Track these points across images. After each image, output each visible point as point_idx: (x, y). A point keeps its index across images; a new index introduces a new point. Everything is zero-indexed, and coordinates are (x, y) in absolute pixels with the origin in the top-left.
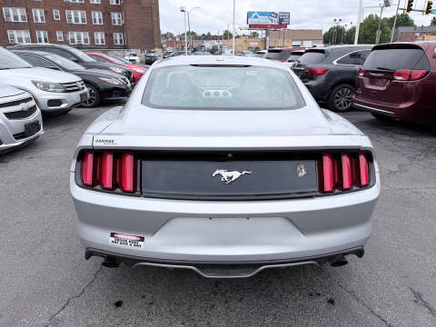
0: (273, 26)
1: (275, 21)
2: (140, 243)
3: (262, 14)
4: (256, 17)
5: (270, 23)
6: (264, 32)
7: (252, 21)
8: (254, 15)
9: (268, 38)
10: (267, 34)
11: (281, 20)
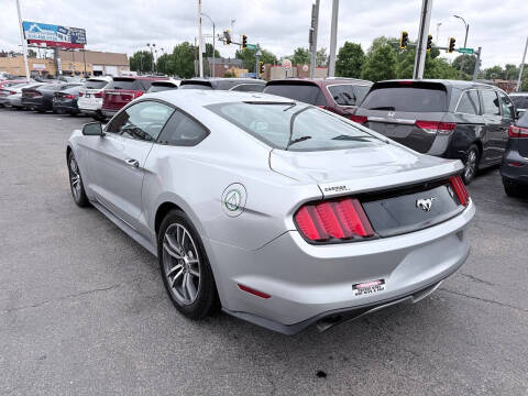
0: (63, 44)
1: (66, 39)
2: (382, 286)
3: (45, 27)
4: (36, 30)
5: (59, 40)
6: (53, 51)
7: (31, 35)
8: (32, 27)
9: (59, 60)
10: (56, 54)
11: (74, 38)
